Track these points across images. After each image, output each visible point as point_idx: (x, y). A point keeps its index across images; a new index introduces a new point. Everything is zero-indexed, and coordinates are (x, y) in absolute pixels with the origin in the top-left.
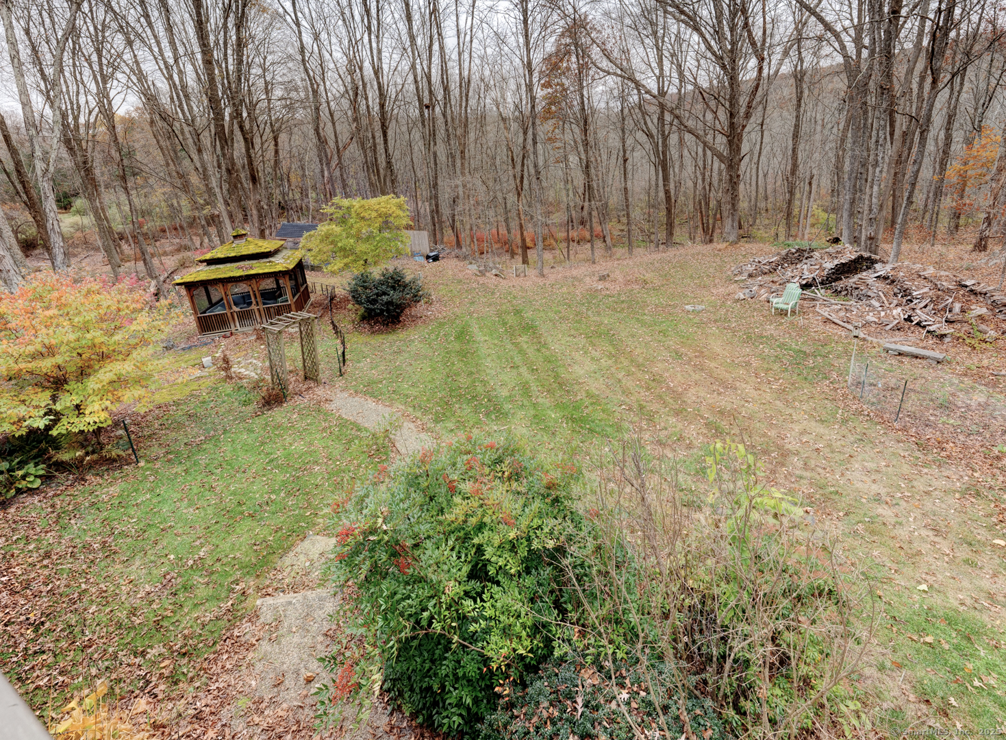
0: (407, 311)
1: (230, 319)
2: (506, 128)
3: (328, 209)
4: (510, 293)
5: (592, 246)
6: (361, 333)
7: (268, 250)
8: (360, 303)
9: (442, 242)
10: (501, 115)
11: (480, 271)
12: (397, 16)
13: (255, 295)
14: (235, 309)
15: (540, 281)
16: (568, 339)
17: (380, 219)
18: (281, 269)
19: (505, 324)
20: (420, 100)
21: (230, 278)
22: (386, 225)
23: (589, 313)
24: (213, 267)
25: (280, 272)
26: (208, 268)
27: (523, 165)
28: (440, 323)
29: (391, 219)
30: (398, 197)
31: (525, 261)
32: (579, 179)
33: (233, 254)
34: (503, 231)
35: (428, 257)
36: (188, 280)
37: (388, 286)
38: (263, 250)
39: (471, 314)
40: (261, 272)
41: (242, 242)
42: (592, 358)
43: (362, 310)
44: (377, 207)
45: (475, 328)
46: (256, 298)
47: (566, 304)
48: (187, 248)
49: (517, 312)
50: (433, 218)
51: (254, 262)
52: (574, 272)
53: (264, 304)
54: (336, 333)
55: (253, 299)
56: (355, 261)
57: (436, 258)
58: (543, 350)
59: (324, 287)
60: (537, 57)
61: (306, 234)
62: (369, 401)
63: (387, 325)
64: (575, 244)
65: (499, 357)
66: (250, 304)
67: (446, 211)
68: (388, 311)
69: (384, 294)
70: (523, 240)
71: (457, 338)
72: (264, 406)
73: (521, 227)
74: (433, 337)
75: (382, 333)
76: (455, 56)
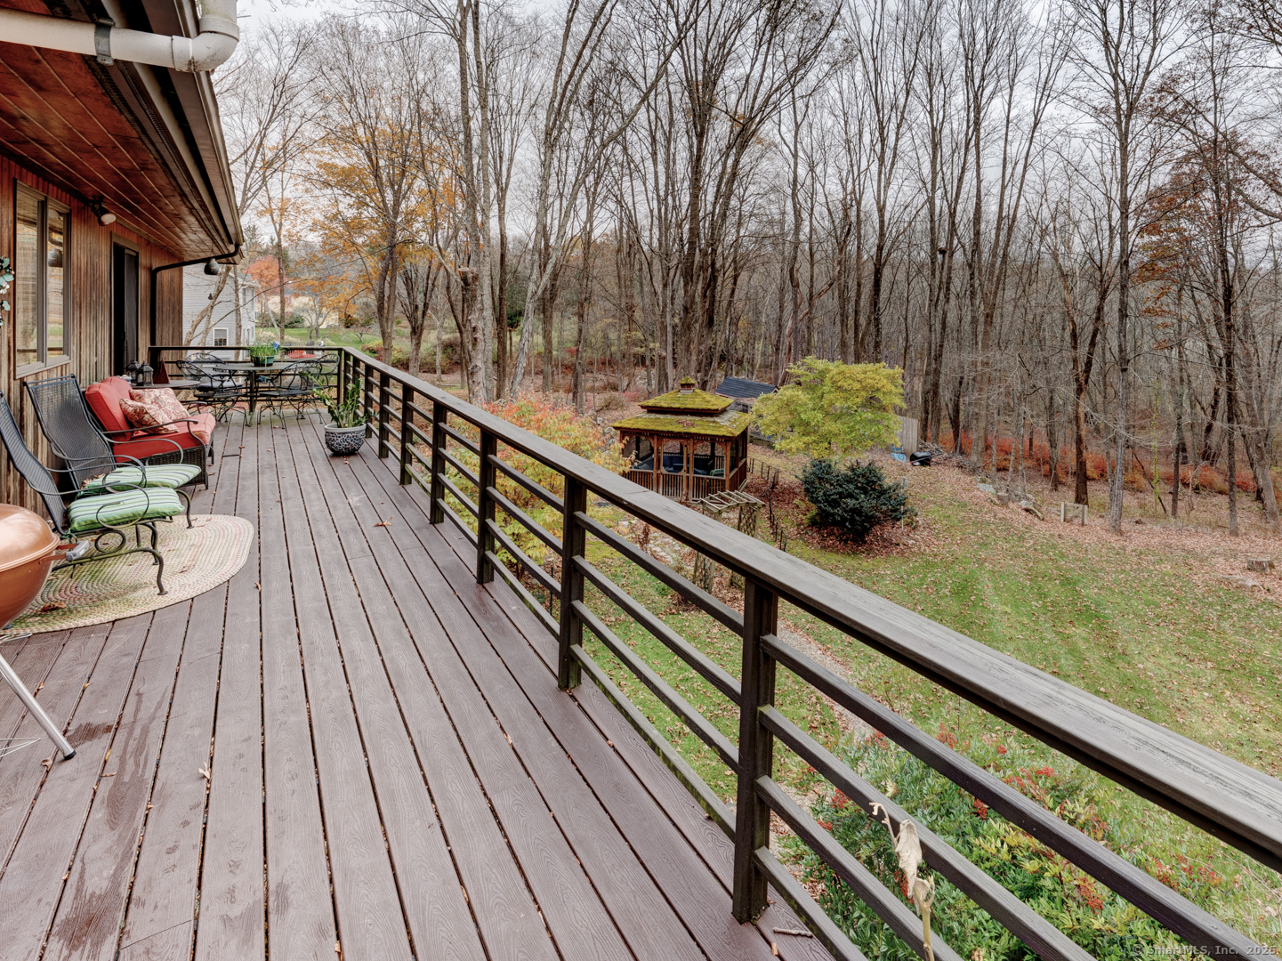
0: (877, 530)
1: (655, 482)
2: (1066, 288)
3: (794, 369)
4: (1054, 547)
5: (1232, 502)
6: (807, 543)
7: (715, 407)
8: (815, 501)
9: (936, 439)
10: (1060, 268)
11: (999, 498)
12: (918, 142)
13: (688, 459)
14: (663, 470)
15: (1113, 540)
16: (1175, 659)
17: (863, 393)
18: (725, 434)
19: (1042, 595)
20: (933, 242)
21: (668, 432)
22: (872, 402)
23: (1225, 625)
24: (653, 416)
25: (724, 436)
26: (647, 416)
27: (1093, 344)
28: (927, 562)
29: (879, 395)
30: (893, 368)
31: (1081, 498)
32: (1205, 381)
33: (677, 406)
34: (1041, 441)
35: (913, 458)
36: (626, 426)
37: (857, 488)
38: (710, 407)
39: (981, 562)
40: (702, 432)
41: (688, 392)
42: (1232, 714)
43: (814, 511)
44: (861, 377)
45: (986, 586)
46: (688, 462)
47: (1171, 595)
48: (615, 388)
49: (1067, 582)
50: (926, 402)
51: (697, 418)
52: (1190, 543)
53: (695, 473)
54: (775, 534)
55: (685, 464)
56: (817, 443)
57: (925, 462)
58: (1121, 664)
59: (765, 469)
60: (1137, 194)
61: (763, 396)
62: (813, 645)
63: (846, 542)
64: (1189, 491)
65: (1030, 648)
66: (680, 468)
67: (946, 395)
68: (852, 521)
69: (851, 496)
70: (1081, 464)
71: (955, 593)
72: (680, 603)
73: (1079, 441)
74: (915, 580)
75: (837, 552)
76: (996, 190)
